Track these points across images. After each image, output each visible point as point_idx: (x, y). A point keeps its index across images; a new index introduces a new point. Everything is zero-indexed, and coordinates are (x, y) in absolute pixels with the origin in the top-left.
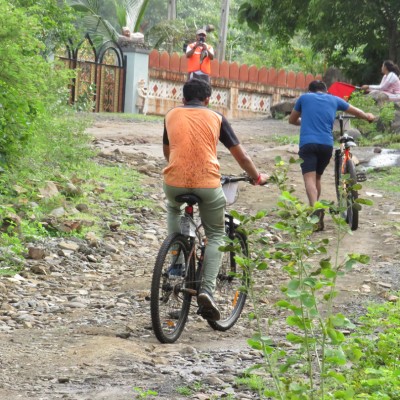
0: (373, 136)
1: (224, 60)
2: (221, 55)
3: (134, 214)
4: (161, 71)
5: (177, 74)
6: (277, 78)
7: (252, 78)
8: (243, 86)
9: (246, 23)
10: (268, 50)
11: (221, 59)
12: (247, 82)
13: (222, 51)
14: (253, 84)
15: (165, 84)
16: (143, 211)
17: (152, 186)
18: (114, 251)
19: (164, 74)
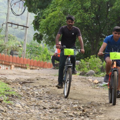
0: (100, 74)
1: (25, 58)
2: (24, 56)
3: (8, 97)
4: (2, 61)
5: (8, 62)
6: (44, 65)
7: (35, 64)
8: (31, 67)
9: (36, 40)
10: (40, 55)
11: (24, 58)
12: (33, 66)
13: (24, 55)
14: (35, 67)
15: (3, 66)
16: (12, 96)
17: (13, 88)
18: (3, 111)
19: (3, 62)
